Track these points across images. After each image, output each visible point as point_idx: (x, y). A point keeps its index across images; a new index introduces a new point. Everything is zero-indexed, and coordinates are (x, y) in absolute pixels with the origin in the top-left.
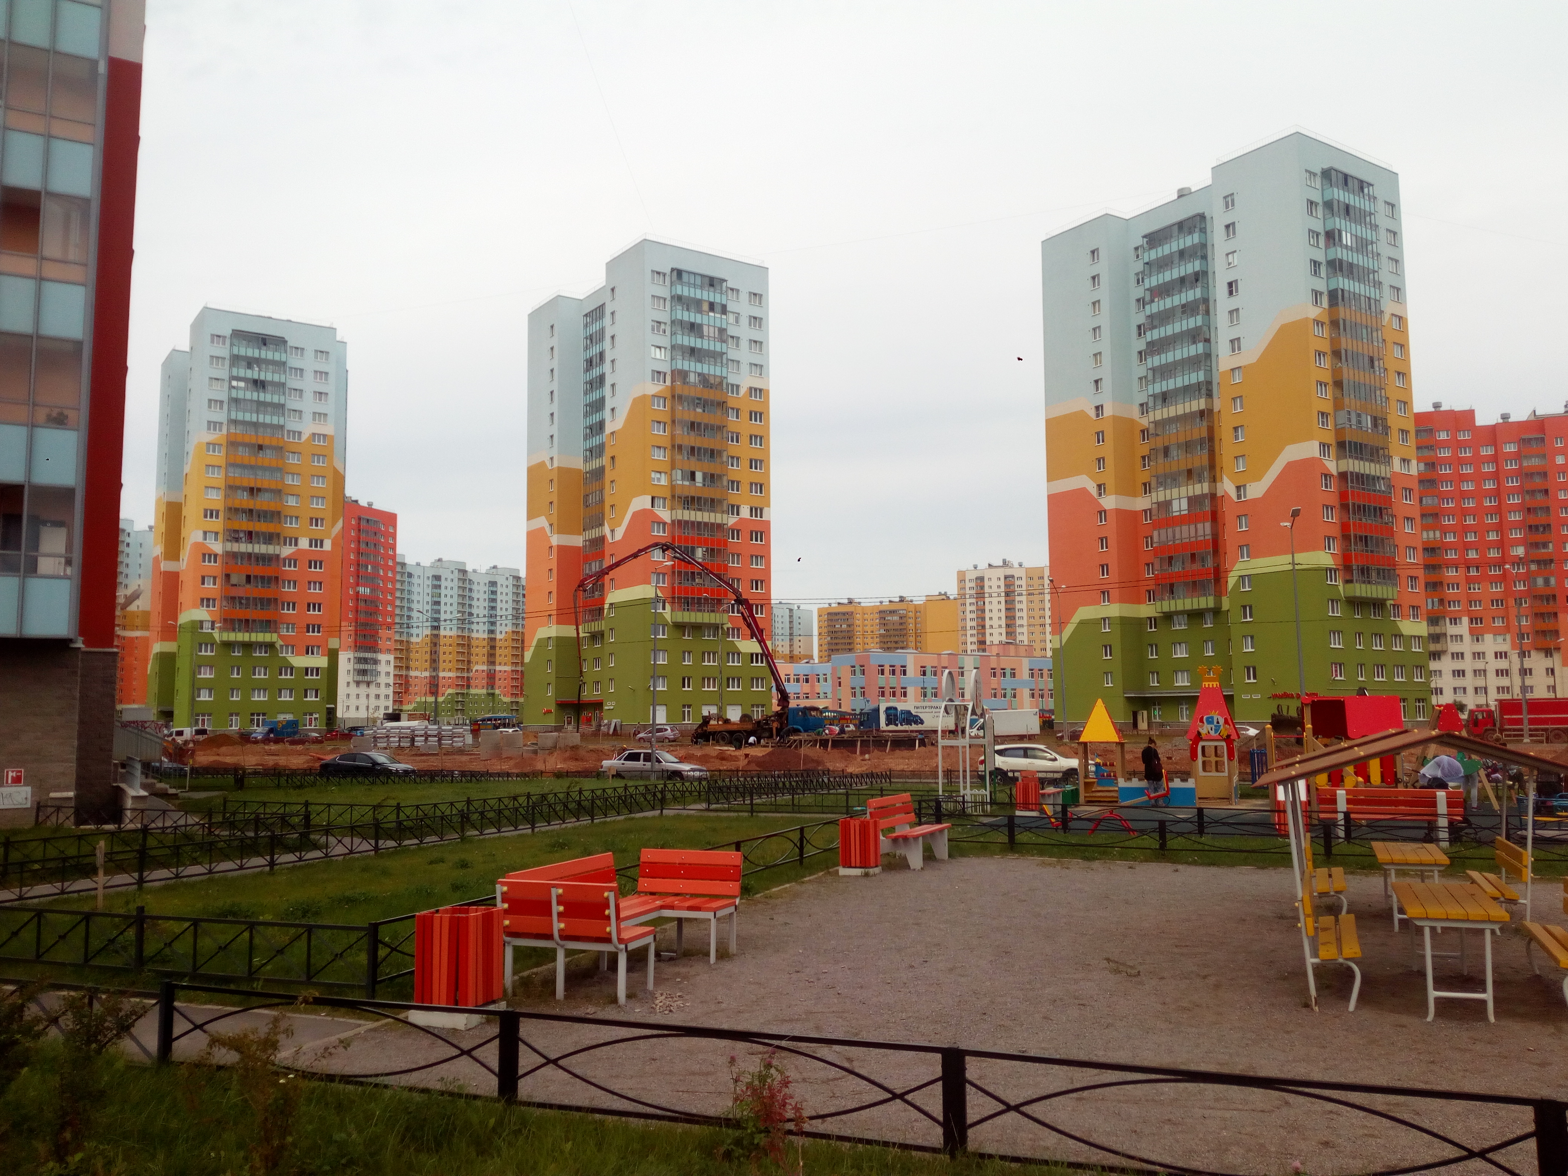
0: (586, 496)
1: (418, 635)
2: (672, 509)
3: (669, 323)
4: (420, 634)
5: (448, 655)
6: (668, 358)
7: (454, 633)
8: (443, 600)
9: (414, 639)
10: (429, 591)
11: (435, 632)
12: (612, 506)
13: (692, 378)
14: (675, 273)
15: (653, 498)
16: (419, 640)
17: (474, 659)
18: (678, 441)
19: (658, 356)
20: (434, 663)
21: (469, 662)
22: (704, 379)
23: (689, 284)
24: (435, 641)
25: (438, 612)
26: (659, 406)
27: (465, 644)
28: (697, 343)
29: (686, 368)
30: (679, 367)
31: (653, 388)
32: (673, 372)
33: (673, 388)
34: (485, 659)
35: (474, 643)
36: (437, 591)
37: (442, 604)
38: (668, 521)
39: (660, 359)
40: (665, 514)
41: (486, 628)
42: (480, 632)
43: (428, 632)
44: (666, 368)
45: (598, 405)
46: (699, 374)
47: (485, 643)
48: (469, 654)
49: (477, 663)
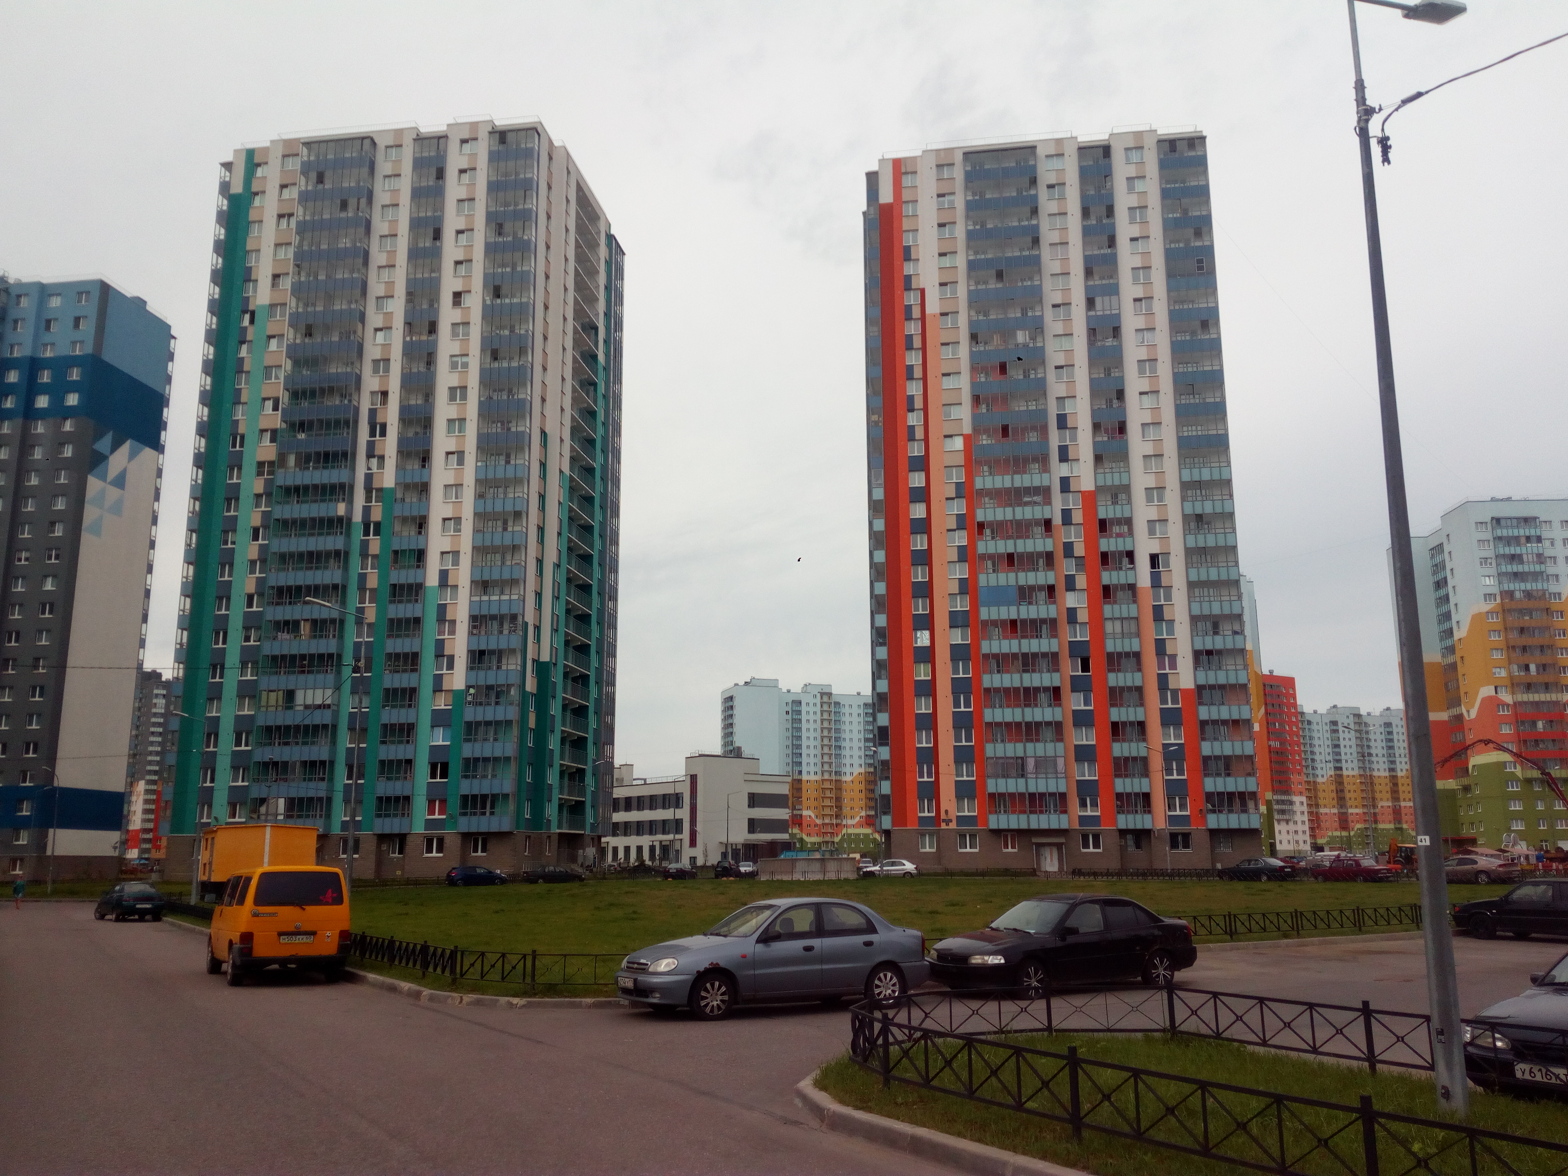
0: (1446, 685)
1: (1323, 776)
2: (1513, 693)
3: (1494, 557)
4: (1324, 773)
5: (1353, 793)
6: (1497, 583)
7: (1356, 772)
8: (1342, 743)
9: (1320, 780)
10: (1328, 735)
11: (1338, 772)
12: (1466, 693)
13: (1518, 595)
14: (1494, 521)
15: (1496, 688)
16: (1324, 780)
17: (1378, 795)
18: (1512, 643)
19: (1488, 583)
20: (1341, 800)
21: (1374, 799)
22: (1528, 594)
23: (1507, 527)
24: (1339, 780)
25: (1339, 754)
26: (1493, 619)
27: (1368, 781)
28: (1520, 568)
29: (1512, 588)
30: (1506, 588)
31: (1485, 607)
32: (1501, 592)
33: (1502, 604)
34: (1389, 795)
35: (1376, 781)
36: (1336, 735)
37: (1342, 747)
38: (1511, 702)
39: (1490, 583)
40: (1507, 698)
41: (1386, 766)
42: (1380, 770)
43: (1332, 773)
44: (1495, 590)
45: (1447, 616)
46: (1523, 591)
47: (1388, 781)
48: (1373, 791)
49: (1381, 799)
